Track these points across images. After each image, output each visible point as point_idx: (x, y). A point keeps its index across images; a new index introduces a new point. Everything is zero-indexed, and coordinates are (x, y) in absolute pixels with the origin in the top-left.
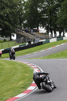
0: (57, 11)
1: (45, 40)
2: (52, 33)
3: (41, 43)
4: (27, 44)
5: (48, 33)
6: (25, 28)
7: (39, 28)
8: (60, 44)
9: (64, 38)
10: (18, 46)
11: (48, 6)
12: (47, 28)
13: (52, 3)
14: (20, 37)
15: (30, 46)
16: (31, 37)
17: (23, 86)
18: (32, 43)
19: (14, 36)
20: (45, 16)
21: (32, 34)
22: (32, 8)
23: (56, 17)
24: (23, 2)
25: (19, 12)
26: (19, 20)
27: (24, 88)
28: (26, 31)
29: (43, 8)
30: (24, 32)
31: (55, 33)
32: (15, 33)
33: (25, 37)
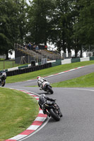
0: (73, 20)
1: (55, 61)
2: (65, 52)
3: (50, 65)
4: (30, 65)
5: (60, 51)
6: (27, 43)
7: (47, 44)
8: (76, 67)
9: (82, 60)
10: (17, 68)
11: (60, 14)
12: (58, 45)
13: (66, 10)
14: (21, 56)
15: (34, 69)
16: (35, 55)
17: (21, 124)
18: (37, 64)
19: (11, 54)
20: (57, 28)
21: (37, 52)
22: (38, 15)
23: (71, 29)
24: (25, 7)
25: (20, 20)
26: (19, 32)
27: (23, 127)
28: (28, 47)
29: (54, 16)
30: (25, 48)
31: (70, 52)
32: (13, 49)
33: (27, 55)
